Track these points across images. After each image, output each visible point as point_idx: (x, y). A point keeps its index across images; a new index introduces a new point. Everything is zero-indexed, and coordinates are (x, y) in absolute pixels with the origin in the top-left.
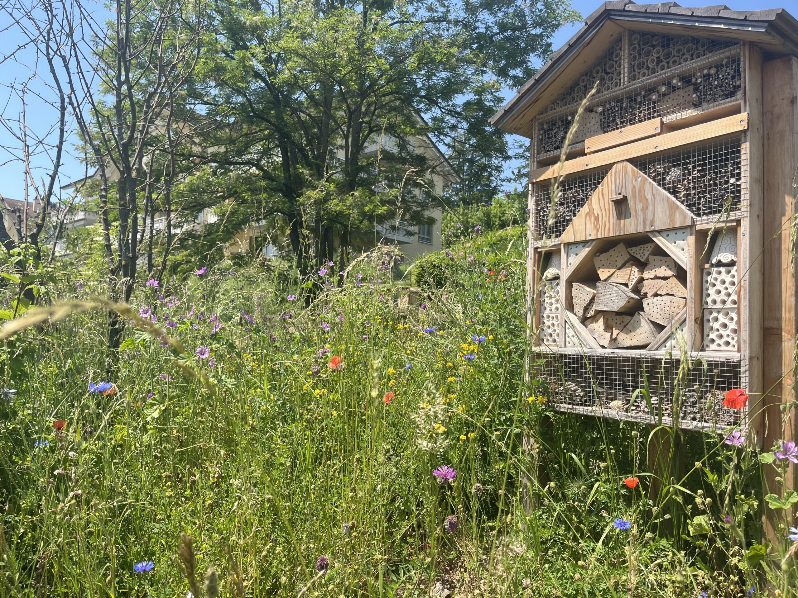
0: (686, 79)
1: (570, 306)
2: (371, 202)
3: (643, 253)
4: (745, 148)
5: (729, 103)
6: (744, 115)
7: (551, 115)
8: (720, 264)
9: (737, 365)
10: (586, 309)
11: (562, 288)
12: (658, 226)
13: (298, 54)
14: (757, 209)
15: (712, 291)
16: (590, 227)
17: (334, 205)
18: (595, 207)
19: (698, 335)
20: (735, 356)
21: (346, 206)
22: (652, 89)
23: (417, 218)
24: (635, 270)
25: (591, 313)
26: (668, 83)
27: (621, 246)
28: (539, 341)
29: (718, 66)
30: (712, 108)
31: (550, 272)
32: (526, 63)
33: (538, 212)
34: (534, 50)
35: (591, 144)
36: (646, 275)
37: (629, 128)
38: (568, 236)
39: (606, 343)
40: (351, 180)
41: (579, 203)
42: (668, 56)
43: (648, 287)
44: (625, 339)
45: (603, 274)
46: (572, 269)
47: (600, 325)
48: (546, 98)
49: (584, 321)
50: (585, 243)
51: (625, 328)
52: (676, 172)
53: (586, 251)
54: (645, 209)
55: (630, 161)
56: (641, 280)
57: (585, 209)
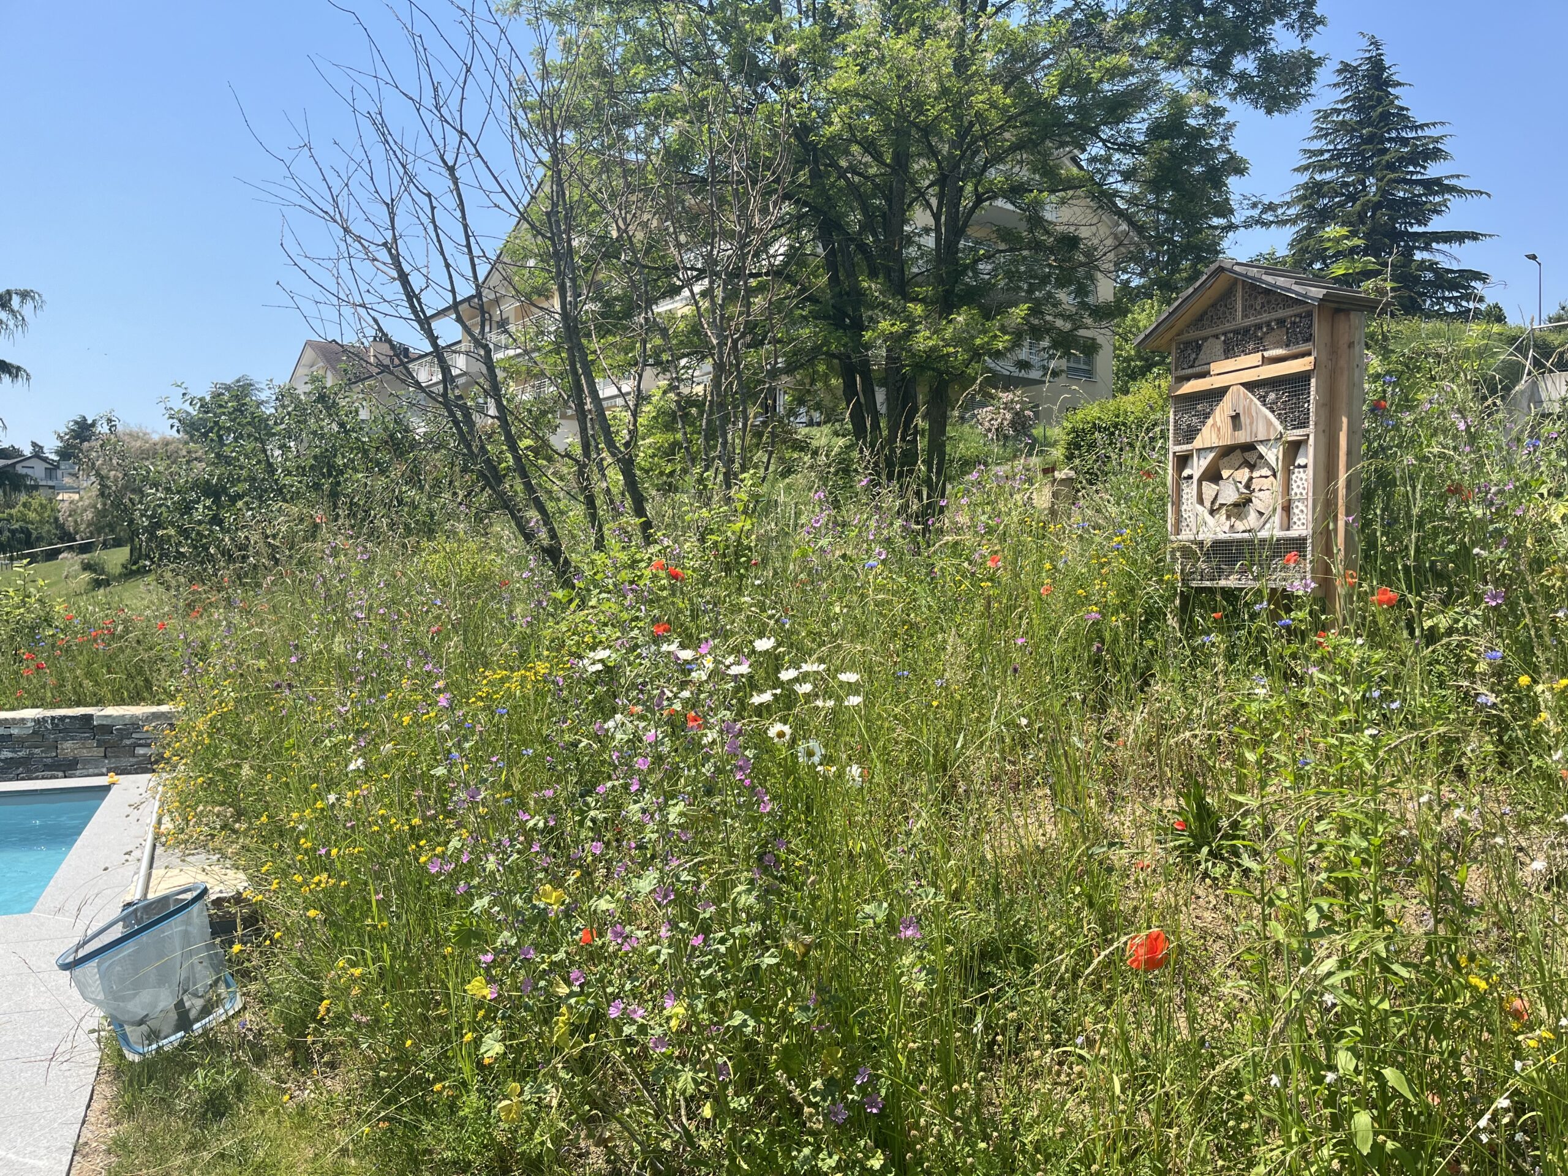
0: (1281, 322)
1: (1201, 501)
2: (985, 332)
3: (1252, 457)
4: (1313, 381)
5: (1303, 347)
6: (1312, 358)
7: (1186, 337)
8: (1299, 466)
9: (1305, 539)
10: (1213, 503)
11: (1195, 486)
12: (1260, 438)
13: (857, 95)
14: (1321, 427)
15: (1294, 486)
16: (1214, 436)
17: (923, 340)
18: (1218, 420)
19: (1285, 519)
20: (1304, 533)
21: (943, 340)
22: (1259, 327)
23: (1064, 343)
24: (1247, 470)
25: (1216, 506)
26: (1268, 324)
27: (1238, 451)
28: (1178, 532)
29: (1299, 315)
30: (1295, 350)
31: (1185, 473)
32: (1265, 44)
33: (1176, 422)
34: (1281, 13)
35: (1215, 368)
36: (1255, 474)
37: (1243, 357)
38: (1198, 443)
39: (1226, 529)
40: (946, 291)
41: (1207, 416)
42: (1269, 302)
43: (1255, 485)
44: (1240, 526)
45: (1225, 473)
46: (1202, 470)
47: (1222, 516)
48: (1180, 324)
49: (1212, 512)
50: (1211, 449)
51: (1240, 516)
52: (1272, 396)
53: (1211, 455)
54: (1251, 423)
55: (1243, 384)
56: (1251, 479)
57: (1210, 421)
